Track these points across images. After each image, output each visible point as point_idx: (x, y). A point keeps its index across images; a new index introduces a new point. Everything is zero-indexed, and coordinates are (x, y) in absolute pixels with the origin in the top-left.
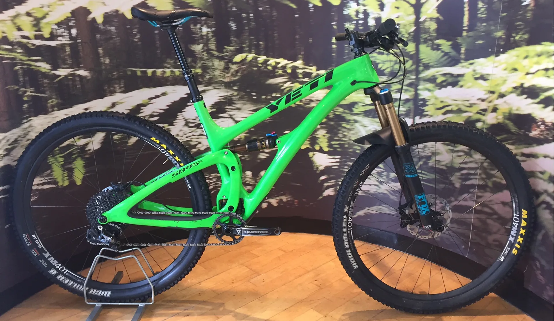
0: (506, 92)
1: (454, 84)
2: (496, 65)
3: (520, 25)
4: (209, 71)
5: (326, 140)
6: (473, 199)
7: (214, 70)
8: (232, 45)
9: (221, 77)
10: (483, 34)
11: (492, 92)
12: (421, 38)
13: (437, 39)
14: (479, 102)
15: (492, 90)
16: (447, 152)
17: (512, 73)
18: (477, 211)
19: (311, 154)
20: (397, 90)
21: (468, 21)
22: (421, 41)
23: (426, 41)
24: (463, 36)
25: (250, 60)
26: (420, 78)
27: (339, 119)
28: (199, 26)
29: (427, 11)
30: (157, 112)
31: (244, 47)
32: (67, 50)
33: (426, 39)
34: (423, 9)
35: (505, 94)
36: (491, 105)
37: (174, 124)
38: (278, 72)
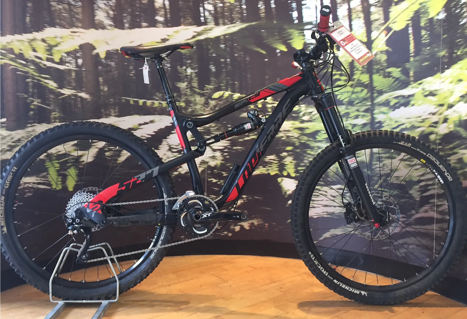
0: (454, 102)
1: (406, 104)
2: (442, 80)
3: (460, 42)
4: (191, 105)
5: (293, 166)
6: (433, 210)
7: (196, 104)
8: (211, 84)
9: (201, 111)
10: (428, 56)
11: (442, 105)
12: (374, 69)
13: (388, 67)
14: (430, 116)
15: (441, 103)
16: (405, 167)
17: (457, 84)
18: (439, 221)
19: (279, 180)
20: (355, 117)
21: (414, 48)
22: (374, 71)
23: (378, 71)
24: (411, 61)
25: (227, 97)
26: (375, 103)
27: (305, 146)
28: (184, 68)
29: (377, 46)
30: (145, 137)
31: (222, 86)
32: (72, 75)
33: (378, 69)
34: (374, 45)
35: (454, 104)
36: (442, 116)
37: (159, 148)
38: (250, 107)
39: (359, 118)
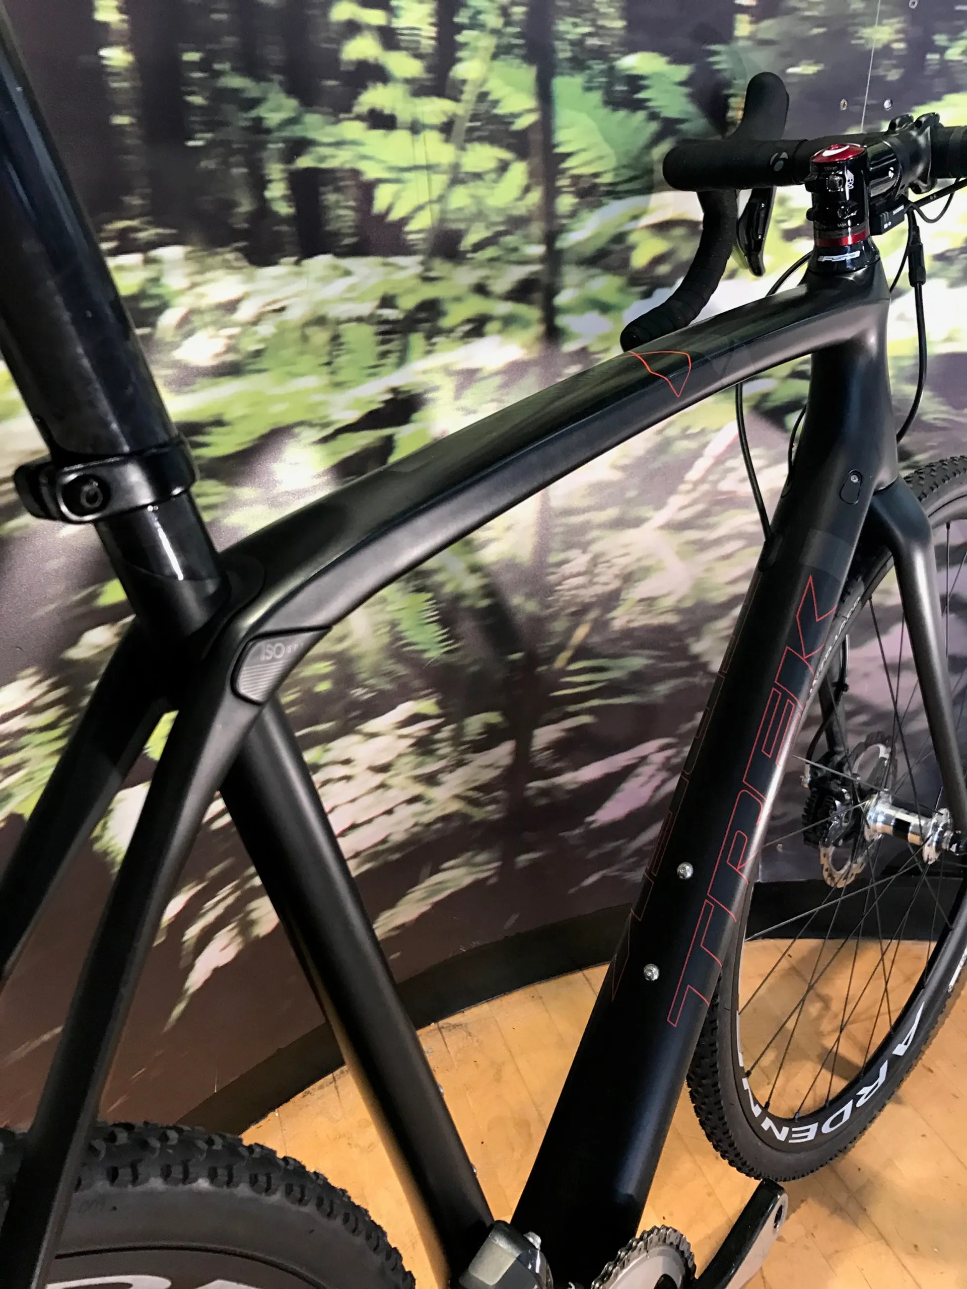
10: (816, 31)
12: (559, 37)
13: (631, 48)
22: (562, 55)
23: (579, 59)
24: (738, 38)
26: (560, 252)
33: (578, 44)
39: (492, 333)
